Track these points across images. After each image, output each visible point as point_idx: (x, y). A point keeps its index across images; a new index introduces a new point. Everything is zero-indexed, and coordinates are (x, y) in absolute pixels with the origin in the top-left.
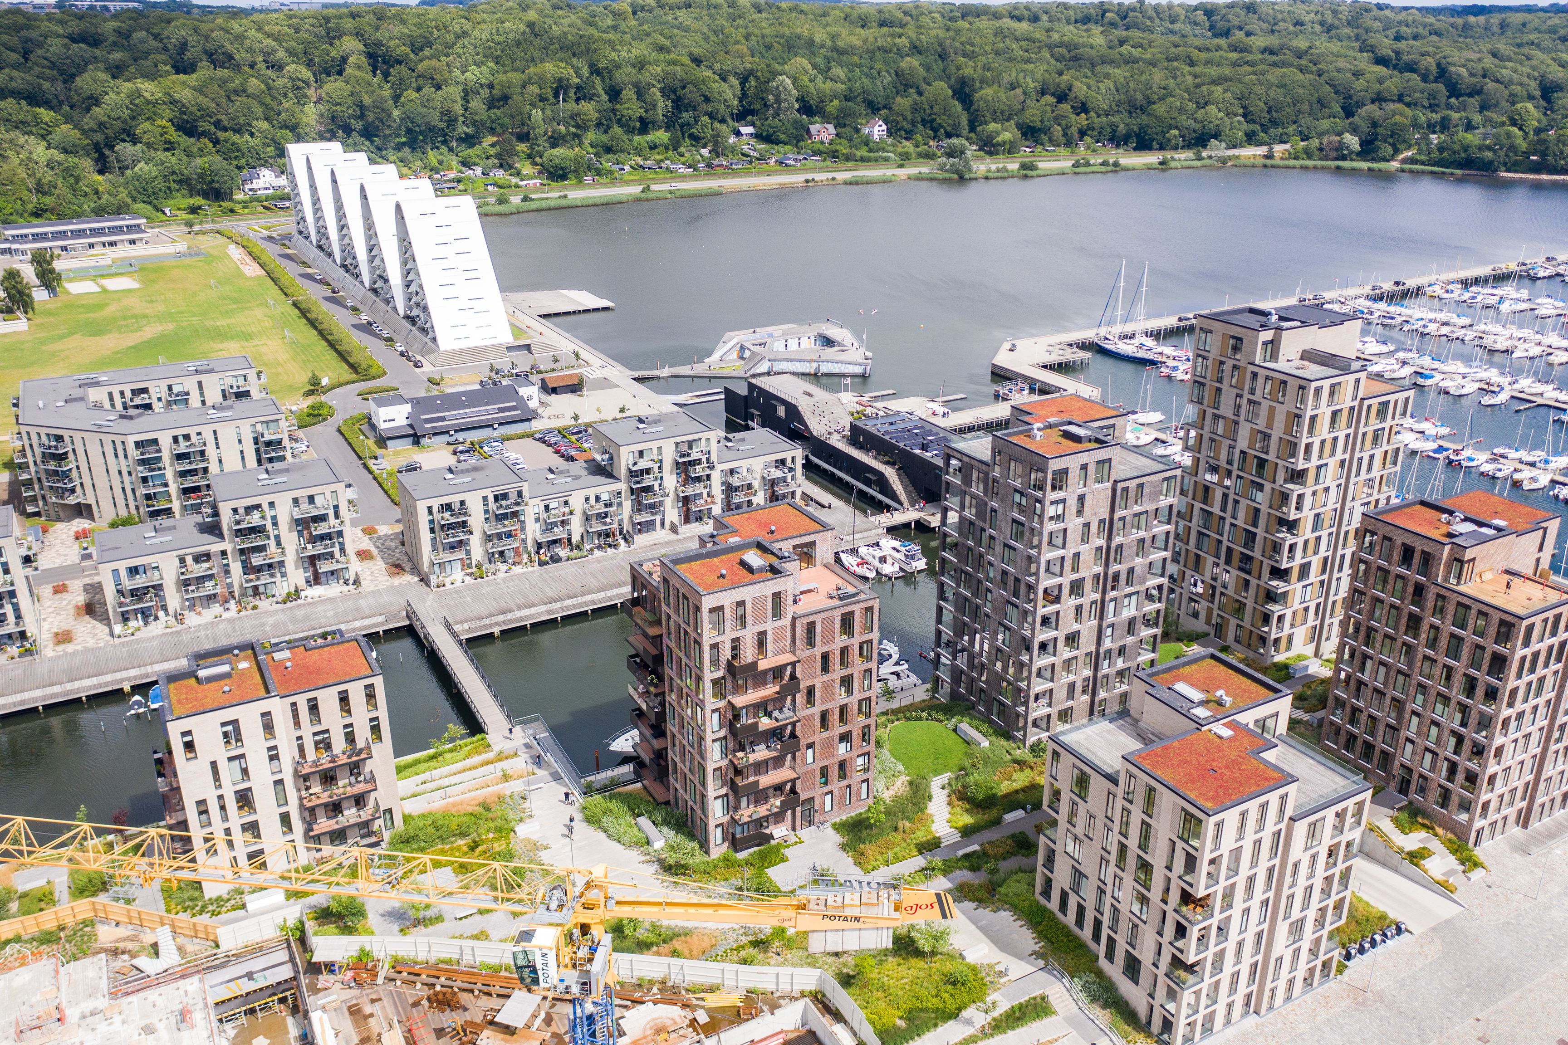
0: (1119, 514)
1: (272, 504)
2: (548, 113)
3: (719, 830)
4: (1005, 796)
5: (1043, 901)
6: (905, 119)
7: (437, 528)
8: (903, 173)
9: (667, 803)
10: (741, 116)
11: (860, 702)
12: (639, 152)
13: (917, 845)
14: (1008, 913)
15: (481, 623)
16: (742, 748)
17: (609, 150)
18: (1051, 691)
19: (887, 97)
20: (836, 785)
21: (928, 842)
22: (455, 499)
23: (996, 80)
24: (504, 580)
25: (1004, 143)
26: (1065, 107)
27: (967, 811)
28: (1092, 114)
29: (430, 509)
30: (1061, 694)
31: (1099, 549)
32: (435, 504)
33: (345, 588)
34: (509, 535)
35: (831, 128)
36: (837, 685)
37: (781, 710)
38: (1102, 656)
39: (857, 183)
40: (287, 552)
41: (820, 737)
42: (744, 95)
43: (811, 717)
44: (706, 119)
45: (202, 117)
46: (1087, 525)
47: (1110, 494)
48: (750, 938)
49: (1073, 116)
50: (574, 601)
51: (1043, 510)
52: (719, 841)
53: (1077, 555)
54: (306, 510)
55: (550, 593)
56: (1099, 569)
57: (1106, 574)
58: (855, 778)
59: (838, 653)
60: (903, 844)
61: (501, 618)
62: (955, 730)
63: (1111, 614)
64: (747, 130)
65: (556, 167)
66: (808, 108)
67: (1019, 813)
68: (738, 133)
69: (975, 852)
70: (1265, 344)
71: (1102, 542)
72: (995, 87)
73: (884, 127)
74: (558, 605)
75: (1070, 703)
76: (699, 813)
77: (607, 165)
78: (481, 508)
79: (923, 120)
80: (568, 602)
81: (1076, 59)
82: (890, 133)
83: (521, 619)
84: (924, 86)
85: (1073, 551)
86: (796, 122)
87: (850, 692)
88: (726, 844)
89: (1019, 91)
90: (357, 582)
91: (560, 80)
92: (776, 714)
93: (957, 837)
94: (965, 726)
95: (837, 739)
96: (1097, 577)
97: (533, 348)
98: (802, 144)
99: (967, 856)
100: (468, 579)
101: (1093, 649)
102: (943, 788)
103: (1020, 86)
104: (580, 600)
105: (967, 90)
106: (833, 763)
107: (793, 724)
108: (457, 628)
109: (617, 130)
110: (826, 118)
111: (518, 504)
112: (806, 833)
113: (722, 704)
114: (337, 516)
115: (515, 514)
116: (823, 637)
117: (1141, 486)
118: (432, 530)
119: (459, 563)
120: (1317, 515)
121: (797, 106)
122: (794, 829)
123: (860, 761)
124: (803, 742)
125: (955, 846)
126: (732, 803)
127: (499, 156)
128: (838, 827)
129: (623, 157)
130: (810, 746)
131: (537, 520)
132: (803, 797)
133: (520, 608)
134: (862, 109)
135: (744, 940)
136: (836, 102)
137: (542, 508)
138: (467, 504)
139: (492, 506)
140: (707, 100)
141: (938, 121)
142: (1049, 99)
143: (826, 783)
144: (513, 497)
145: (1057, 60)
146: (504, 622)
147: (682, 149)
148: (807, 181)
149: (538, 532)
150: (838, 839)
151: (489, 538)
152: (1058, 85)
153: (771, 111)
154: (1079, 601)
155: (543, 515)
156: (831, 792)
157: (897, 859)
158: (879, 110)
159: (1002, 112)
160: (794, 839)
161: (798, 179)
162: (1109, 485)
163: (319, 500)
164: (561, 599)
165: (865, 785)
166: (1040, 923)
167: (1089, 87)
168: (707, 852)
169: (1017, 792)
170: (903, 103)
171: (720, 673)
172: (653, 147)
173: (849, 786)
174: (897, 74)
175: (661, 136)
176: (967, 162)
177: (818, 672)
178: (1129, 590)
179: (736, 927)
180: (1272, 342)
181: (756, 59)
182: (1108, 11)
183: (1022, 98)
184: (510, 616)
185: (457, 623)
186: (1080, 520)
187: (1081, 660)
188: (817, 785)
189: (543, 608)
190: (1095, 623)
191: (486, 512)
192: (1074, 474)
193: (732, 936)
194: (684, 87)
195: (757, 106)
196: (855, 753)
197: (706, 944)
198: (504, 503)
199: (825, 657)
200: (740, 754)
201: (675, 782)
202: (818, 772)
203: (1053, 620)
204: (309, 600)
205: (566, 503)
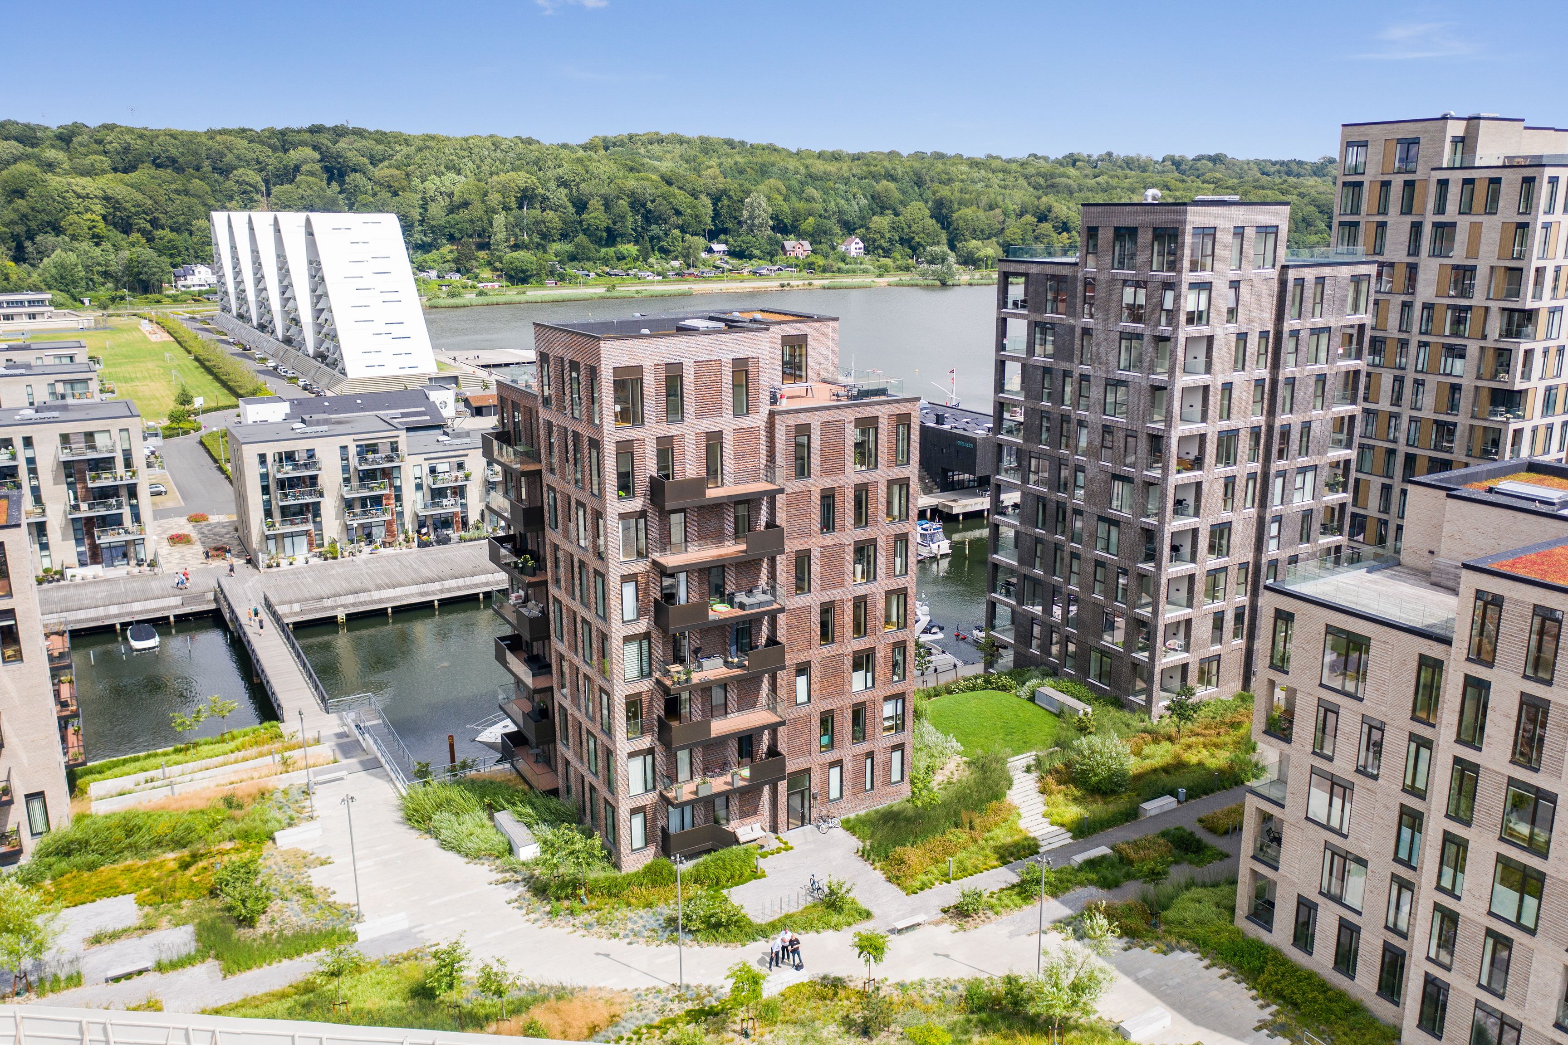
0: (1290, 324)
1: (28, 442)
2: (511, 219)
3: (638, 821)
4: (1138, 777)
5: (1254, 931)
6: (883, 237)
7: (273, 486)
8: (883, 281)
9: (554, 792)
10: (713, 236)
11: (889, 594)
12: (606, 261)
13: (996, 849)
14: (1189, 955)
15: (318, 605)
16: (679, 659)
17: (573, 258)
18: (1188, 622)
19: (863, 218)
20: (848, 751)
21: (1016, 845)
22: (300, 446)
23: (975, 202)
24: (366, 562)
25: (988, 257)
26: (1046, 227)
27: (1075, 800)
28: (1074, 233)
29: (262, 458)
30: (1202, 630)
31: (1260, 383)
32: (271, 450)
33: (136, 570)
34: (377, 501)
35: (806, 245)
36: (850, 557)
37: (749, 593)
38: (1264, 569)
39: (834, 288)
40: (48, 511)
41: (818, 654)
42: (716, 215)
43: (802, 613)
44: (677, 232)
45: (137, 214)
46: (1242, 337)
47: (1275, 289)
48: (689, 1006)
49: (1055, 235)
50: (460, 582)
51: (1177, 301)
52: (638, 842)
53: (1228, 387)
54: (81, 453)
55: (426, 573)
56: (1260, 420)
57: (1270, 428)
58: (881, 740)
59: (850, 494)
60: (973, 848)
61: (351, 599)
62: (1032, 699)
63: (1277, 500)
64: (717, 247)
65: (516, 269)
66: (782, 227)
67: (1167, 802)
68: (710, 251)
69: (1103, 858)
70: (1456, 141)
71: (1264, 373)
72: (974, 208)
73: (861, 245)
74: (437, 586)
75: (1216, 649)
76: (603, 791)
77: (573, 272)
78: (338, 464)
79: (901, 239)
80: (453, 583)
81: (1052, 186)
82: (867, 251)
83: (381, 601)
84: (901, 208)
85: (1222, 379)
86: (769, 238)
87: (870, 575)
88: (652, 850)
89: (998, 211)
90: (152, 564)
91: (525, 190)
92: (741, 597)
93: (1066, 839)
94: (1048, 689)
95: (848, 662)
96: (1255, 432)
97: (460, 380)
98: (776, 258)
99: (1092, 864)
100: (314, 561)
101: (1250, 557)
102: (1028, 770)
103: (997, 206)
104: (469, 581)
105: (944, 211)
106: (843, 705)
107: (773, 616)
108: (281, 610)
109: (581, 238)
110: (800, 236)
111: (390, 459)
112: (795, 836)
113: (640, 567)
114: (128, 464)
115: (387, 473)
116: (825, 459)
117: (1321, 281)
118: (265, 490)
119: (304, 540)
120: (1549, 389)
121: (771, 223)
122: (774, 829)
123: (889, 709)
124: (792, 659)
125: (1063, 851)
126: (661, 768)
127: (456, 261)
128: (850, 827)
129: (589, 264)
130: (803, 669)
131: (419, 487)
132: (791, 766)
133: (379, 588)
134: (837, 229)
135: (678, 1009)
136: (811, 220)
137: (426, 470)
138: (318, 455)
139: (354, 461)
140: (678, 213)
141: (917, 239)
142: (1029, 218)
143: (831, 745)
144: (385, 450)
145: (1035, 188)
146: (353, 605)
147: (652, 260)
148: (782, 286)
149: (419, 506)
150: (854, 843)
151: (349, 504)
152: (1038, 207)
153: (745, 227)
154: (1230, 470)
155: (427, 480)
156: (839, 763)
157: (964, 871)
158: (855, 229)
159: (982, 231)
160: (774, 844)
161: (774, 284)
162: (1275, 273)
163: (101, 440)
164: (441, 579)
165: (897, 756)
166: (1261, 970)
167: (1069, 208)
168: (617, 866)
169: (1155, 771)
170: (882, 222)
171: (637, 504)
172: (621, 258)
173: (870, 755)
174: (872, 197)
175: (632, 249)
176: (949, 268)
177: (816, 526)
178: (1303, 461)
179: (663, 986)
180: (1462, 139)
181: (729, 180)
182: (1079, 160)
183: (1001, 218)
184: (364, 597)
185: (282, 603)
186: (1234, 328)
187: (1233, 573)
188: (815, 747)
189: (414, 589)
190: (1253, 512)
191: (345, 469)
192: (1225, 240)
193: (652, 1005)
194: (653, 201)
195: (729, 225)
196: (881, 692)
197: (600, 1015)
198: (370, 456)
199: (828, 498)
200: (675, 668)
201: (565, 751)
202: (816, 722)
203: (1191, 501)
204: (78, 580)
205: (460, 466)
